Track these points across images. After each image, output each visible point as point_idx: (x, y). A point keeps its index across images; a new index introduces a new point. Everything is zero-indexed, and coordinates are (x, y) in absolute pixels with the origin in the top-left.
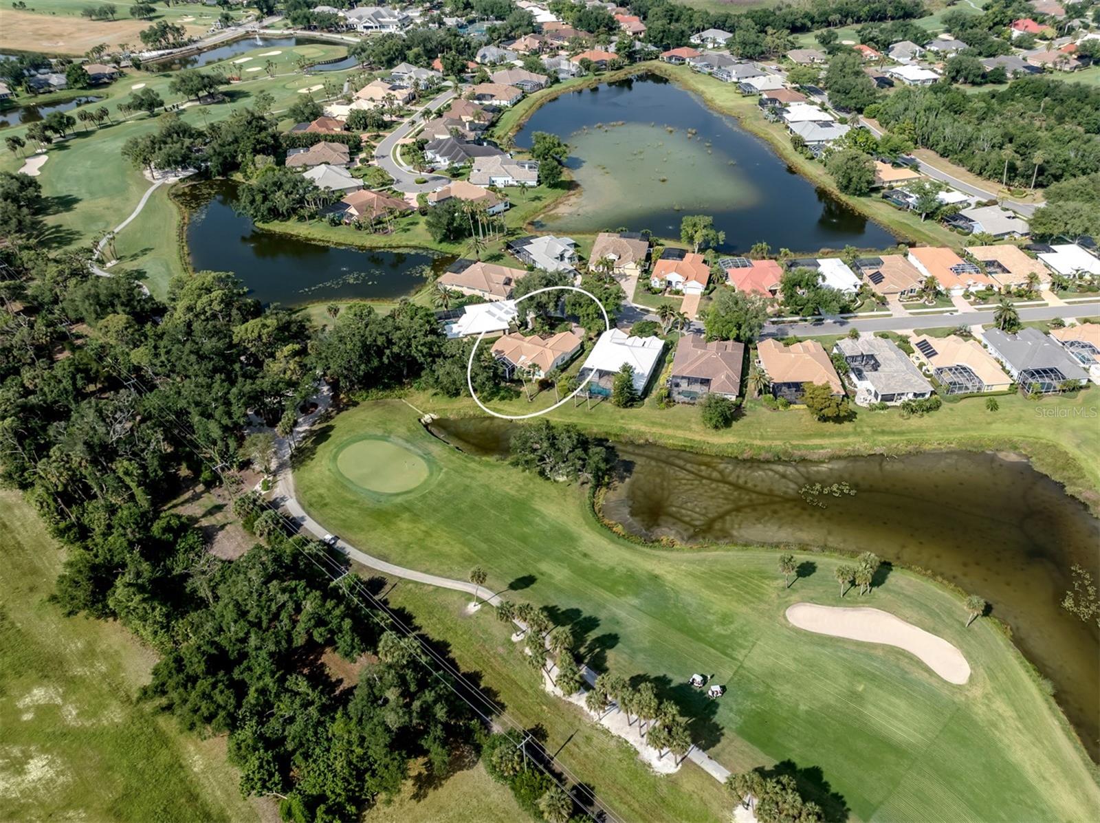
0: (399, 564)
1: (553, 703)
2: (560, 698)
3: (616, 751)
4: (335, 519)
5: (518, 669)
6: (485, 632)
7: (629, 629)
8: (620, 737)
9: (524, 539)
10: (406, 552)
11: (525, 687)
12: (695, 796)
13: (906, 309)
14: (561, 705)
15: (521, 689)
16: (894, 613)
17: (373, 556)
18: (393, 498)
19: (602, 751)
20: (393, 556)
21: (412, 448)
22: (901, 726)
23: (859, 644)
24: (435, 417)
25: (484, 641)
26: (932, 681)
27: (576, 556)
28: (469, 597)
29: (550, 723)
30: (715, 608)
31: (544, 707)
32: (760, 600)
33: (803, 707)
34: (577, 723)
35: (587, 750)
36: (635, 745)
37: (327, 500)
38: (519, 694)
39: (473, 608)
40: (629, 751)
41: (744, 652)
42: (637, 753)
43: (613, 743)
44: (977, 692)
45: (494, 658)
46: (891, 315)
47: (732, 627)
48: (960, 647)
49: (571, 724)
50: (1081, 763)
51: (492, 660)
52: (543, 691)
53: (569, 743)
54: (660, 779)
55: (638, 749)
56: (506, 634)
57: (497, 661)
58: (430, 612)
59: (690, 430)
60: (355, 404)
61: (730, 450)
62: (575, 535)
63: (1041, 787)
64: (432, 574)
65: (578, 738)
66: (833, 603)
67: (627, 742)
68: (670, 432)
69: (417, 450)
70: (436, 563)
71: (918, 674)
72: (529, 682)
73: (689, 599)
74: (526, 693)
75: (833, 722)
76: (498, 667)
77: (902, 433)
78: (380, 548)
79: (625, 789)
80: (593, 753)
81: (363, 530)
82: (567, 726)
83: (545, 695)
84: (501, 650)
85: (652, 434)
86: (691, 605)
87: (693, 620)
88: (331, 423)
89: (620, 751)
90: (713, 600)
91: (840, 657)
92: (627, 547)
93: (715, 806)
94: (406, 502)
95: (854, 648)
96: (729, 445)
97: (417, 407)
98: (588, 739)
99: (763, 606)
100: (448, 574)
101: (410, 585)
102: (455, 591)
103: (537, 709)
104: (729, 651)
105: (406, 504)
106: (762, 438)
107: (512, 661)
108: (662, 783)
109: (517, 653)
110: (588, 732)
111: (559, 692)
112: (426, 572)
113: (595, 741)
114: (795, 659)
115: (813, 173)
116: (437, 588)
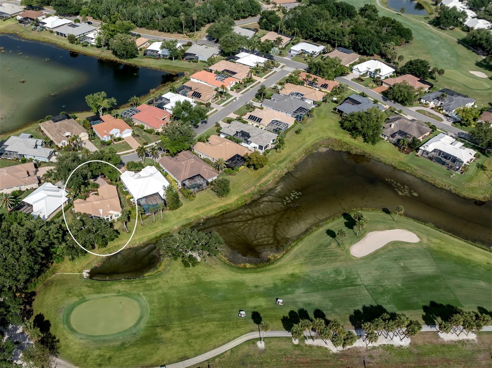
0: (196, 355)
1: (342, 355)
2: (343, 351)
3: (385, 351)
4: (126, 361)
5: (313, 354)
6: (280, 351)
7: (317, 303)
8: (380, 345)
9: (225, 299)
10: (192, 347)
11: (325, 358)
12: (426, 343)
13: (219, 104)
14: (346, 353)
15: (324, 360)
16: (376, 230)
17: (177, 362)
18: (138, 327)
19: (380, 356)
20: (188, 354)
21: (106, 295)
22: (425, 268)
23: (383, 249)
24: (88, 271)
25: (285, 355)
26: (413, 246)
27: (254, 290)
28: (253, 341)
29: (350, 363)
30: (329, 271)
31: (341, 359)
32: (339, 256)
33: (399, 285)
34: (360, 354)
35: (375, 361)
36: (389, 343)
37: (108, 355)
38: (326, 363)
39: (261, 345)
40: (389, 347)
41: (359, 280)
42: (392, 346)
43: (381, 350)
44: (425, 241)
45: (298, 358)
46: (217, 110)
47: (343, 273)
48: (403, 228)
49: (359, 357)
50: (465, 243)
51: (298, 360)
52: (334, 354)
53: (366, 365)
54: (410, 348)
55: (391, 344)
56: (290, 343)
57: (300, 358)
58: (243, 364)
59: (215, 203)
60: (34, 294)
61: (240, 202)
62: (241, 281)
63: (470, 258)
64: (219, 346)
65: (367, 360)
66: (358, 240)
67: (384, 345)
68: (208, 208)
69: (110, 294)
70: (215, 340)
71: (408, 247)
72: (324, 355)
73: (315, 275)
74: (327, 361)
75: (412, 282)
76: (304, 360)
77: (285, 159)
78: (175, 355)
79: (403, 362)
80: (378, 360)
81: (152, 354)
82: (358, 359)
83: (335, 355)
84: (297, 352)
85: (203, 214)
86: (319, 276)
87: (329, 282)
88: (35, 314)
89: (387, 350)
90: (323, 268)
91: (385, 258)
92: (266, 270)
93: (434, 341)
94: (148, 323)
95: (383, 252)
96: (237, 200)
97: (71, 272)
98: (371, 357)
99: (342, 258)
100: (226, 340)
101: (217, 360)
102: (241, 344)
103: (339, 363)
104: (354, 284)
105: (149, 325)
106: (246, 190)
107: (307, 353)
108: (412, 348)
109: (305, 348)
110: (367, 354)
111: (340, 348)
112: (215, 347)
113: (374, 355)
114: (376, 269)
115: (95, 53)
116: (232, 350)
